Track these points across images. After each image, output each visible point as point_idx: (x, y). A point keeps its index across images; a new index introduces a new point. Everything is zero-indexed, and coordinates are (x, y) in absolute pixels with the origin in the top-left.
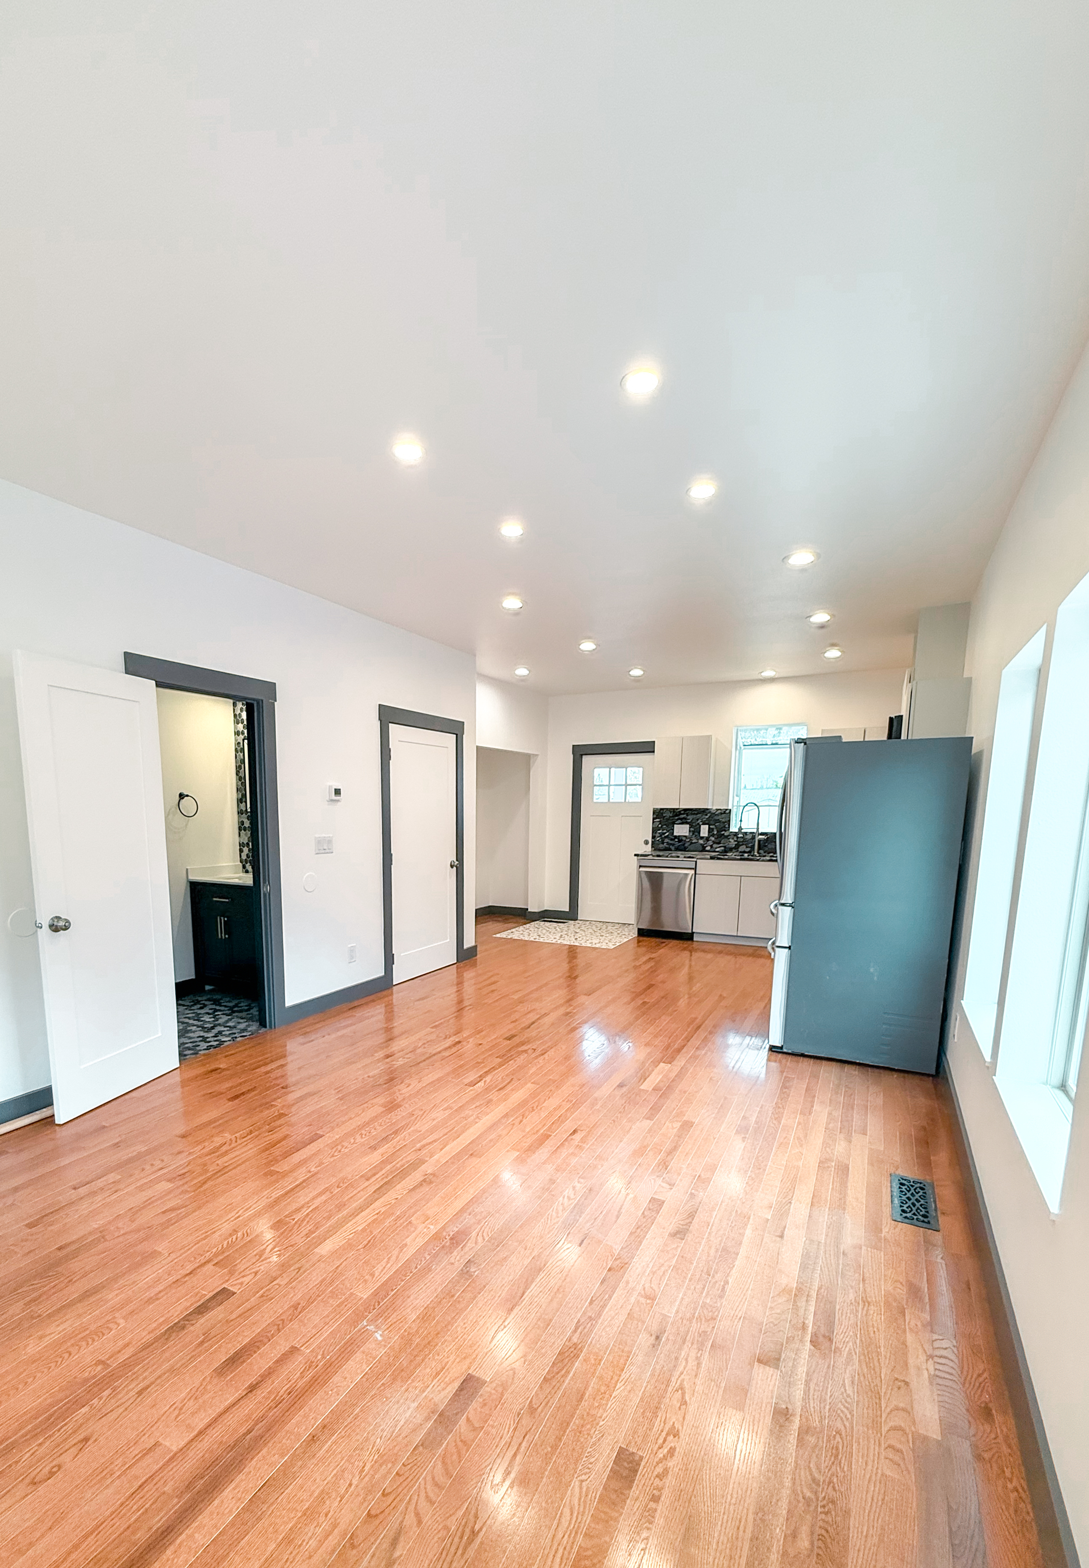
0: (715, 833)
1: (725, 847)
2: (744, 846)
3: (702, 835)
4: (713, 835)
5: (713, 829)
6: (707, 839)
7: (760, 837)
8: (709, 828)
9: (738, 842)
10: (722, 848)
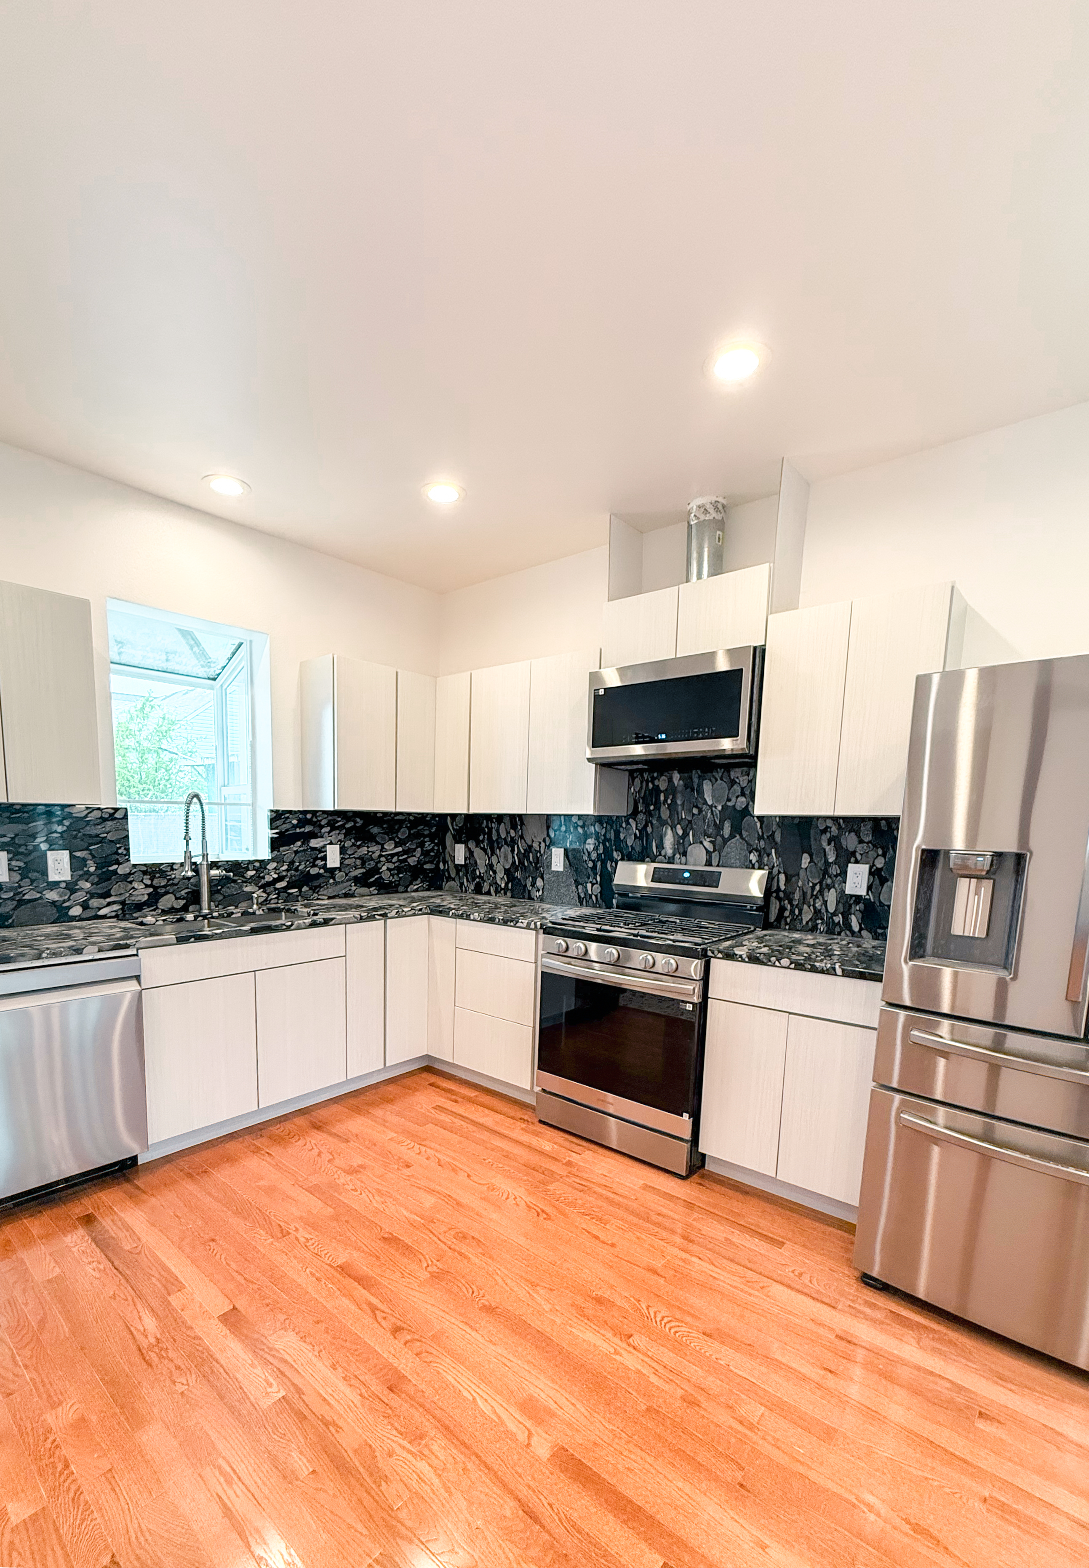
0: (92, 869)
1: (123, 903)
2: (170, 897)
3: (53, 877)
4: (87, 876)
5: (84, 860)
6: (71, 887)
7: (214, 872)
8: (72, 857)
9: (155, 888)
10: (116, 907)
